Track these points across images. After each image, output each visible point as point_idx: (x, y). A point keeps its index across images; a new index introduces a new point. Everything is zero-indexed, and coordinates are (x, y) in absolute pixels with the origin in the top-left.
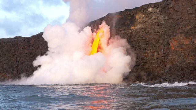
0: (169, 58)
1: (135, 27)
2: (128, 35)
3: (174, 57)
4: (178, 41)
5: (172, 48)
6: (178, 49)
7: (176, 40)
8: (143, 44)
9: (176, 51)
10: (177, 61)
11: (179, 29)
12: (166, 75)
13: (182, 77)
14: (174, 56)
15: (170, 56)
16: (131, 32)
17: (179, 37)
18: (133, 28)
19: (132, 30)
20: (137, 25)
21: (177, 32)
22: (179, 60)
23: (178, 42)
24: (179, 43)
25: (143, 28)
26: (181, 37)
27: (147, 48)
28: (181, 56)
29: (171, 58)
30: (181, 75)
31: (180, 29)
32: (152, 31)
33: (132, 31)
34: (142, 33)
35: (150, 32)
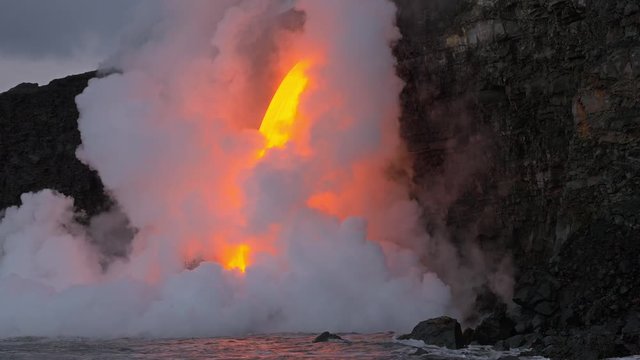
0: (568, 184)
1: (461, 35)
2: (434, 77)
3: (592, 182)
4: (615, 88)
5: (584, 132)
6: (609, 138)
7: (604, 85)
8: (508, 122)
9: (604, 146)
10: (606, 203)
11: (616, 23)
12: (531, 281)
13: (624, 290)
14: (590, 174)
15: (570, 179)
16: (443, 61)
17: (618, 64)
18: (452, 41)
19: (449, 51)
20: (472, 24)
21: (610, 37)
22: (617, 198)
23: (613, 96)
24: (617, 99)
25: (500, 42)
26: (628, 69)
27: (528, 142)
28: (628, 175)
29: (576, 185)
30: (619, 281)
31: (623, 22)
32: (548, 53)
33: (451, 61)
34: (500, 65)
35: (536, 56)
